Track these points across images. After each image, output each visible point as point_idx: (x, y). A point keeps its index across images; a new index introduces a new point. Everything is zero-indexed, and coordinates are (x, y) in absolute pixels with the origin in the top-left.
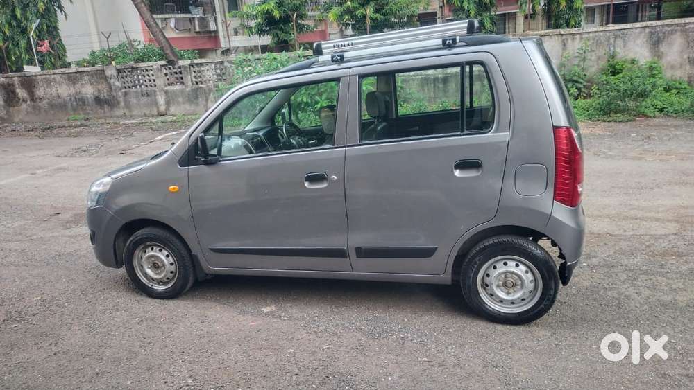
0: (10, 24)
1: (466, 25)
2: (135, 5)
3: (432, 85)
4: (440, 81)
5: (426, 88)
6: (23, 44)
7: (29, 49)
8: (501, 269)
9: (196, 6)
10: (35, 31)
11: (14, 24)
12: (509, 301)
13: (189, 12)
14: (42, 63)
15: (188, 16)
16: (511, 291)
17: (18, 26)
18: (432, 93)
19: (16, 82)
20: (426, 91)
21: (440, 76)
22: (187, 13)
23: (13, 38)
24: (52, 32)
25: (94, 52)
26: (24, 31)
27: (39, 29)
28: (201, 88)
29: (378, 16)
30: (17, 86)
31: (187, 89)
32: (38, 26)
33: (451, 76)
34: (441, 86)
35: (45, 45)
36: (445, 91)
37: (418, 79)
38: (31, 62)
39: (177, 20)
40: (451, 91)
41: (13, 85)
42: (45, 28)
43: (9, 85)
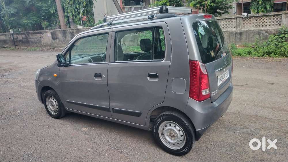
0: (75, 10)
1: (159, 9)
2: (114, 2)
3: (234, 36)
4: (238, 34)
5: (231, 37)
6: (78, 18)
7: (80, 19)
8: (169, 127)
9: (143, 2)
10: (82, 13)
11: (76, 10)
12: (172, 143)
13: (140, 5)
14: (84, 24)
15: (139, 6)
16: (173, 139)
17: (78, 11)
18: (234, 40)
19: (75, 31)
20: (231, 39)
21: (238, 32)
22: (139, 5)
23: (75, 15)
24: (88, 13)
25: (100, 21)
26: (79, 13)
27: (84, 12)
28: (136, 35)
29: (212, 4)
30: (75, 33)
31: (131, 36)
32: (83, 11)
33: (244, 32)
34: (239, 36)
35: (85, 18)
36: (240, 39)
37: (227, 33)
38: (80, 24)
39: (135, 8)
40: (243, 39)
41: (74, 32)
42: (86, 11)
43: (73, 32)
